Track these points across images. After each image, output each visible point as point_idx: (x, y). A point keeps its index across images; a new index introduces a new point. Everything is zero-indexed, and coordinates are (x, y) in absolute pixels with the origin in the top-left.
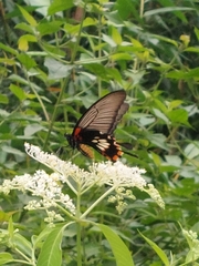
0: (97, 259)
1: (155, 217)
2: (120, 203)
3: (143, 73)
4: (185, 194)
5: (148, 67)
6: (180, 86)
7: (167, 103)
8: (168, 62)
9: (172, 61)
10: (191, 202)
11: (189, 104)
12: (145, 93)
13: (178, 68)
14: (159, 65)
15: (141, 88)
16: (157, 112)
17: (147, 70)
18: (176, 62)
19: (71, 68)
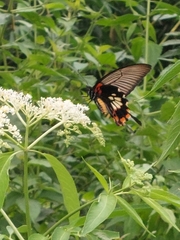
0: (35, 189)
1: (87, 151)
2: (68, 137)
3: (75, 20)
4: (114, 130)
5: (80, 15)
6: (111, 35)
7: (97, 47)
8: (97, 11)
9: (101, 10)
10: (119, 137)
11: (119, 50)
12: (77, 39)
13: (107, 16)
14: (89, 13)
15: (73, 34)
16: (88, 56)
17: (79, 18)
18: (105, 10)
19: (8, 16)
